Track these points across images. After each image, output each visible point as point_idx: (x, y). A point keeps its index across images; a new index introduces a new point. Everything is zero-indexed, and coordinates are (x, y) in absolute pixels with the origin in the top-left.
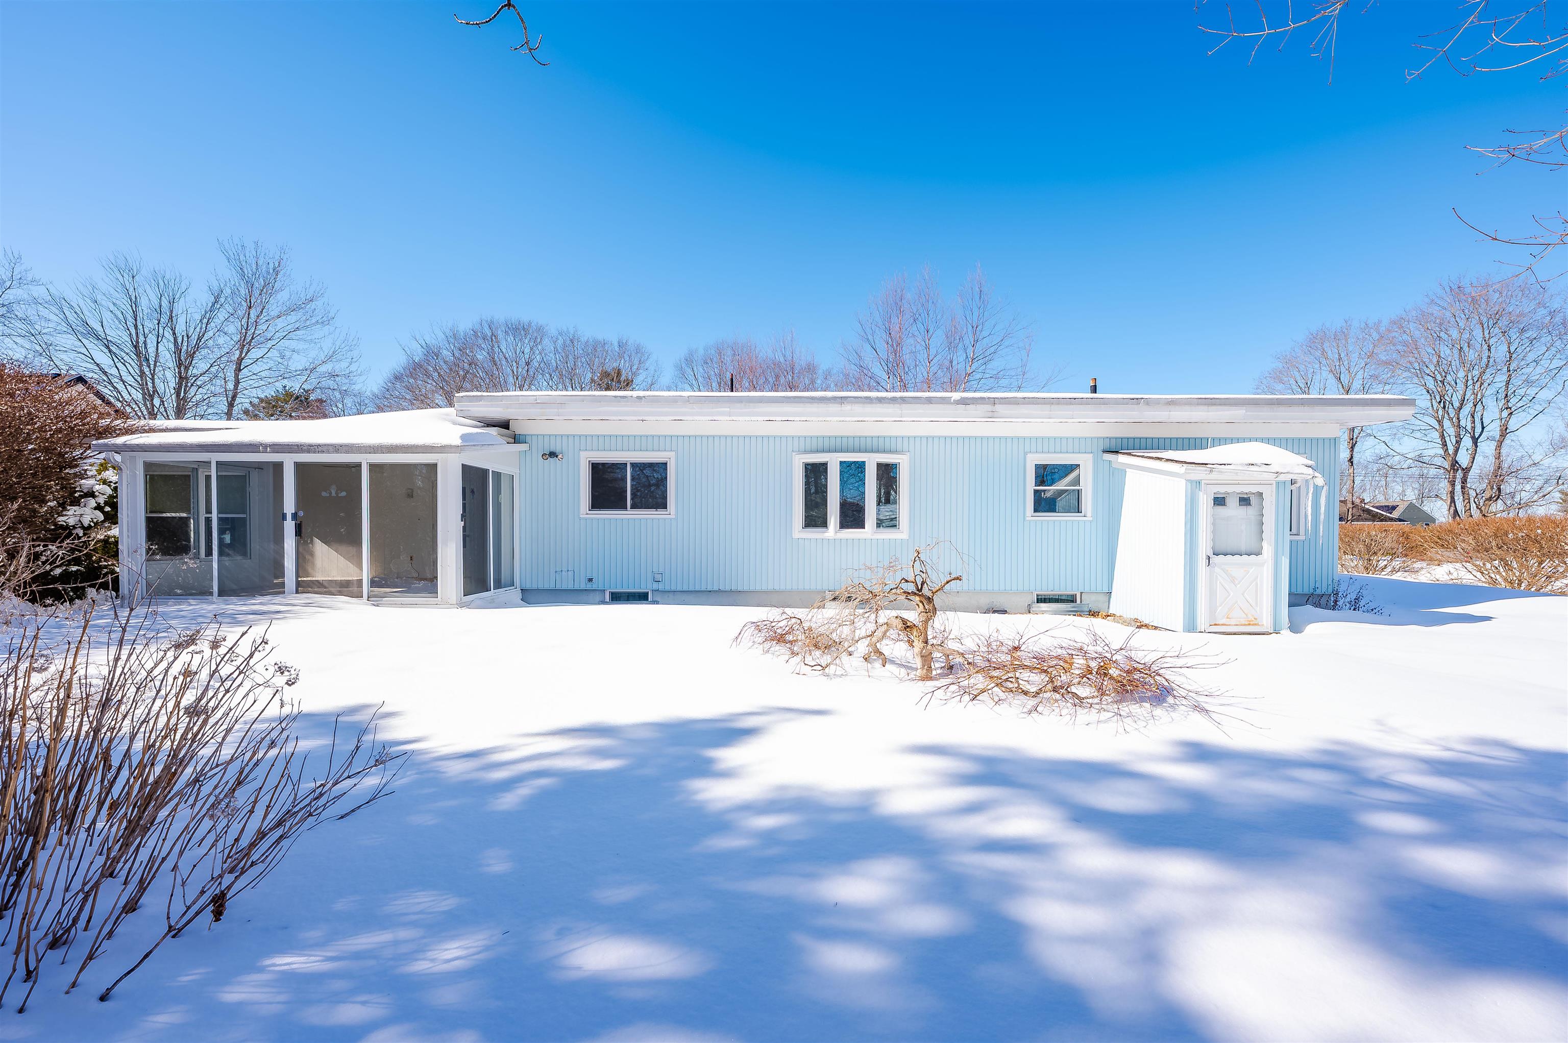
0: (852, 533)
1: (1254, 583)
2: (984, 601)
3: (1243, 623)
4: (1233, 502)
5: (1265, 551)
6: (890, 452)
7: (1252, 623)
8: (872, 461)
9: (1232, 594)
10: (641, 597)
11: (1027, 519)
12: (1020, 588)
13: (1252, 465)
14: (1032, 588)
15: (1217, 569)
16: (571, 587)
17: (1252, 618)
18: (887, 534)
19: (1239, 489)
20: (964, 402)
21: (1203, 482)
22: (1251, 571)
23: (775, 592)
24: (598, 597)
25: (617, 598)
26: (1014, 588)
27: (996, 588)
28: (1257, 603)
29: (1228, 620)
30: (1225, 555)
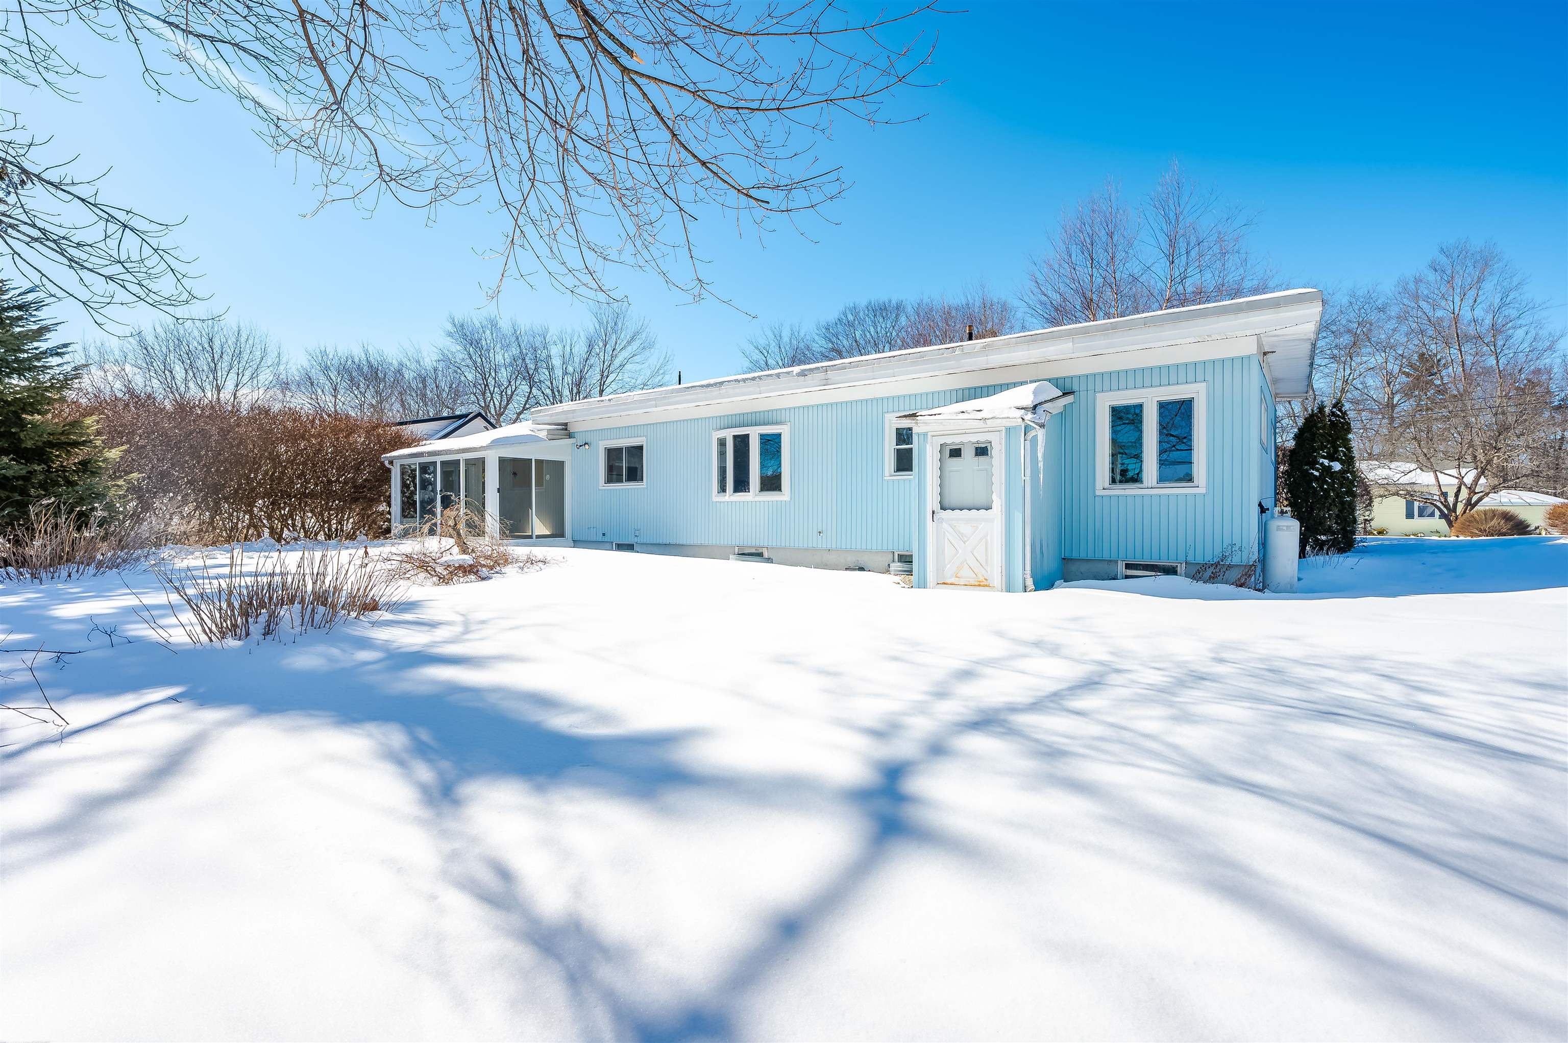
0: (741, 497)
1: (984, 540)
2: (851, 560)
3: (973, 583)
4: (968, 453)
5: (994, 506)
6: (772, 423)
7: (982, 584)
8: (755, 434)
9: (960, 552)
10: (630, 547)
11: (885, 478)
12: (880, 548)
13: (963, 412)
14: (896, 548)
15: (945, 525)
16: (595, 540)
17: (981, 578)
18: (771, 497)
19: (974, 438)
20: (803, 374)
21: (930, 434)
22: (980, 527)
23: (701, 546)
24: (608, 546)
25: (621, 547)
26: (874, 547)
27: (859, 547)
28: (986, 562)
29: (958, 579)
30: (953, 510)
